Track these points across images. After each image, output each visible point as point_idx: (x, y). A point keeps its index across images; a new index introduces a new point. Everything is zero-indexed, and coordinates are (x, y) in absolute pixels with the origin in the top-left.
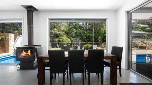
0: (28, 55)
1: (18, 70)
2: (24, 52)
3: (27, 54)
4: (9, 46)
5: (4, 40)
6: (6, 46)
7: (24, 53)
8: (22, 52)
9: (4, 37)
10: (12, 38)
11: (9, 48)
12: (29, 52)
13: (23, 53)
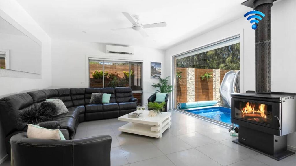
0: (258, 115)
1: (233, 142)
2: (248, 106)
3: (255, 113)
4: (214, 89)
5: (208, 79)
6: (209, 89)
7: (248, 109)
8: (245, 106)
9: (207, 75)
10: (217, 76)
11: (214, 92)
12: (262, 107)
13: (246, 109)
